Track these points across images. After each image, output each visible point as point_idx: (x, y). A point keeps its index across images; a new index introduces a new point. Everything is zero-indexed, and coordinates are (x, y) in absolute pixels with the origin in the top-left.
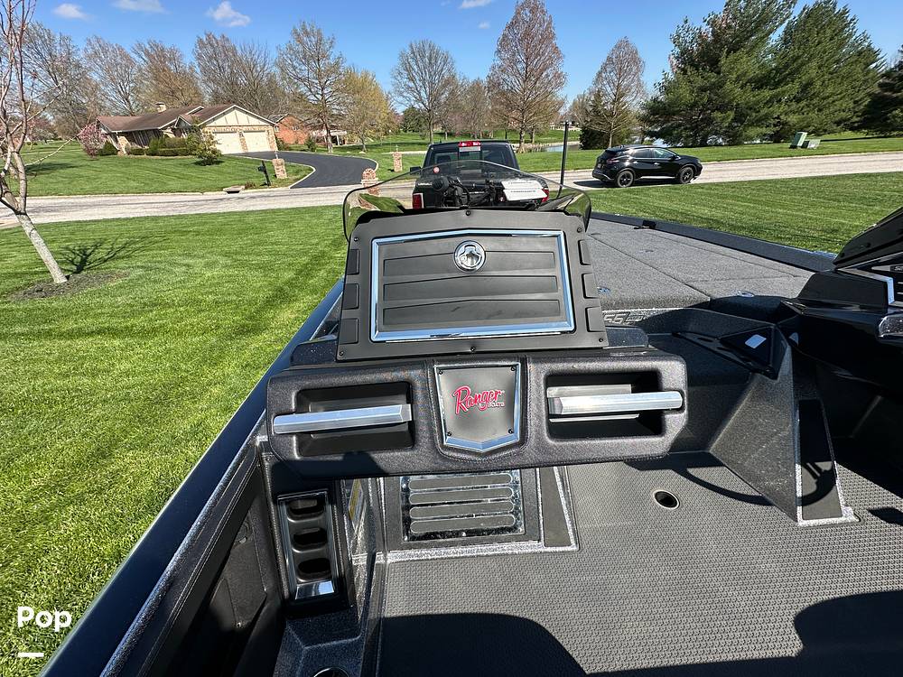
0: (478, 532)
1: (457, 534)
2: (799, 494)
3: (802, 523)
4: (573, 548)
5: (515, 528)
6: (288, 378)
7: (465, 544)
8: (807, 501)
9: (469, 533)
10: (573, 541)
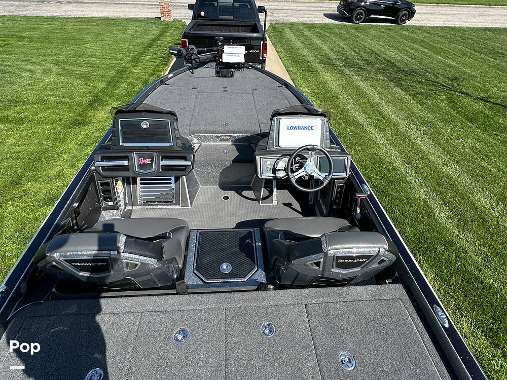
0: (161, 202)
1: (154, 202)
2: (261, 197)
3: (260, 204)
4: (190, 207)
5: (172, 201)
6: (99, 154)
7: (157, 205)
8: (263, 199)
9: (158, 202)
10: (190, 206)
